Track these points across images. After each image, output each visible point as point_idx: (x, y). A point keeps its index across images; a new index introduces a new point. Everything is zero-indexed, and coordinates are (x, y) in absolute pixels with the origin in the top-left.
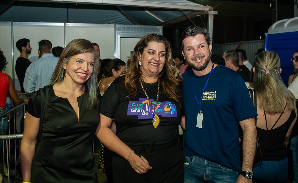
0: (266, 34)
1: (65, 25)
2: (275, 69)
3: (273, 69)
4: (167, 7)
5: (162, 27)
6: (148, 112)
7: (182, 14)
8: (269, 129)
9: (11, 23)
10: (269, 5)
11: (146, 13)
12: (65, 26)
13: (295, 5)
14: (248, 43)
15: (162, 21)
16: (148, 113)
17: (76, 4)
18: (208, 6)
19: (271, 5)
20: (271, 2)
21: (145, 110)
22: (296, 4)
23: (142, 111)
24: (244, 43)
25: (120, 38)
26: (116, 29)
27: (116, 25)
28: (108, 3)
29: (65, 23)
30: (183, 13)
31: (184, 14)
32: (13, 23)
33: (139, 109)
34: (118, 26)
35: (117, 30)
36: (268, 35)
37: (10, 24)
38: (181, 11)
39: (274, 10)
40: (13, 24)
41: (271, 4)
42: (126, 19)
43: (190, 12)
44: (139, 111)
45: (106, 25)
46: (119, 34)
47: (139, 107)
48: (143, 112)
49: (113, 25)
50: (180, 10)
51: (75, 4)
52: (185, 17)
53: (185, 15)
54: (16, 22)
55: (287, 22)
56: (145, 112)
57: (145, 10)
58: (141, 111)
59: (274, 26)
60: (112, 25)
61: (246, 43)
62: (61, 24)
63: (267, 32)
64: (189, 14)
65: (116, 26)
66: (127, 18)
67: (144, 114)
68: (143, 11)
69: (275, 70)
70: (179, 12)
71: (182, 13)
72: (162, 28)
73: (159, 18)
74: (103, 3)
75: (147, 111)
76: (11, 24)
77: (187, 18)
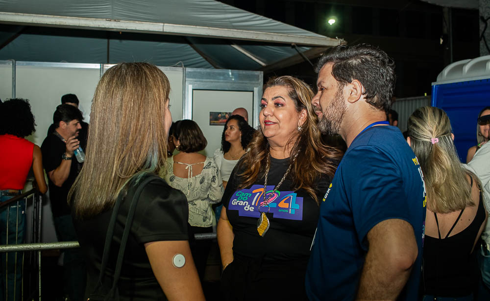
0: (434, 84)
1: (102, 67)
2: (445, 134)
3: (443, 135)
4: (271, 40)
5: (262, 72)
6: (254, 206)
7: (296, 53)
8: (443, 237)
9: (13, 63)
10: (440, 41)
11: (234, 48)
12: (102, 69)
13: (481, 40)
14: (405, 100)
15: (263, 64)
16: (253, 208)
17: (121, 33)
18: (338, 38)
19: (442, 41)
20: (442, 37)
21: (250, 204)
22: (483, 39)
23: (246, 203)
24: (398, 101)
25: (193, 90)
26: (186, 76)
27: (187, 68)
28: (173, 32)
29: (102, 64)
30: (298, 51)
31: (300, 52)
32: (15, 63)
33: (242, 200)
34: (189, 70)
35: (189, 78)
36: (437, 85)
37: (11, 64)
38: (293, 47)
39: (447, 48)
40: (15, 66)
41: (442, 39)
42: (204, 60)
43: (308, 49)
44: (242, 203)
45: (169, 69)
46: (190, 84)
47: (243, 197)
48: (247, 205)
49: (182, 68)
50: (293, 44)
51: (119, 32)
52: (301, 58)
53: (300, 54)
54: (20, 62)
55: (469, 64)
56: (249, 205)
57: (233, 44)
58: (244, 205)
59: (446, 71)
60: (180, 69)
61: (402, 101)
62: (96, 66)
63: (435, 81)
64: (307, 51)
65: (187, 70)
66: (206, 59)
67: (247, 208)
68: (228, 46)
69: (446, 136)
70: (290, 48)
71: (296, 49)
72: (262, 75)
73: (258, 59)
74: (165, 31)
75: (253, 204)
76: (13, 65)
77: (304, 58)
